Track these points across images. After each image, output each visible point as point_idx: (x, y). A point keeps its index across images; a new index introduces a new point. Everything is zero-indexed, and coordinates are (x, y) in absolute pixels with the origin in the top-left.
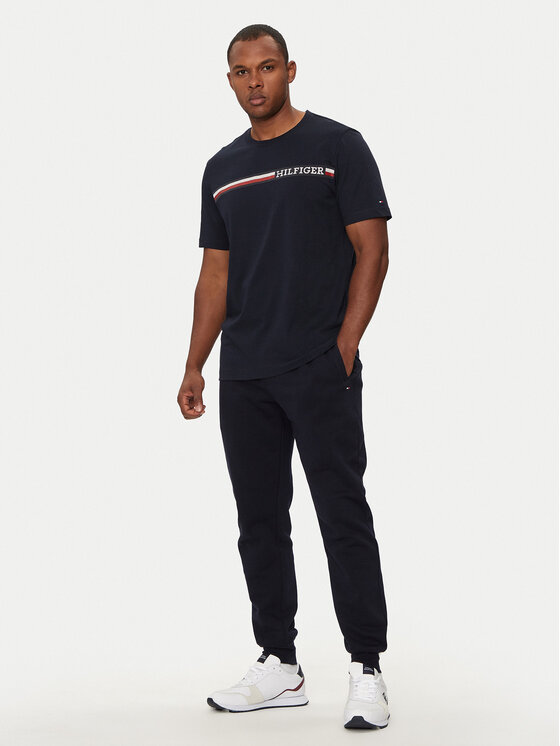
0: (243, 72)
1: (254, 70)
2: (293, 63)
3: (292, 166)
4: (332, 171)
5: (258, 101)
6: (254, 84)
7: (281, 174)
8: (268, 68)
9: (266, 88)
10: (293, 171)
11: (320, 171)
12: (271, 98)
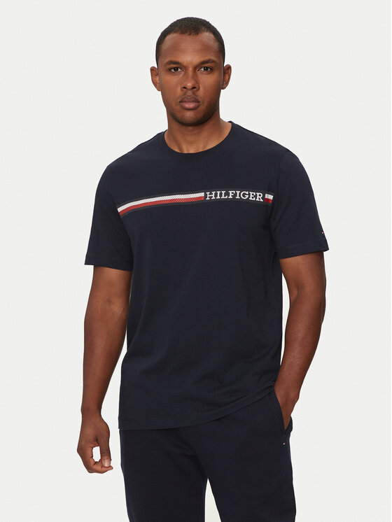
0: (176, 69)
1: (191, 69)
2: (229, 68)
3: (227, 188)
4: (271, 197)
5: (191, 105)
6: (189, 85)
7: (212, 195)
8: (206, 69)
9: (201, 92)
10: (227, 194)
11: (259, 197)
12: (206, 104)
